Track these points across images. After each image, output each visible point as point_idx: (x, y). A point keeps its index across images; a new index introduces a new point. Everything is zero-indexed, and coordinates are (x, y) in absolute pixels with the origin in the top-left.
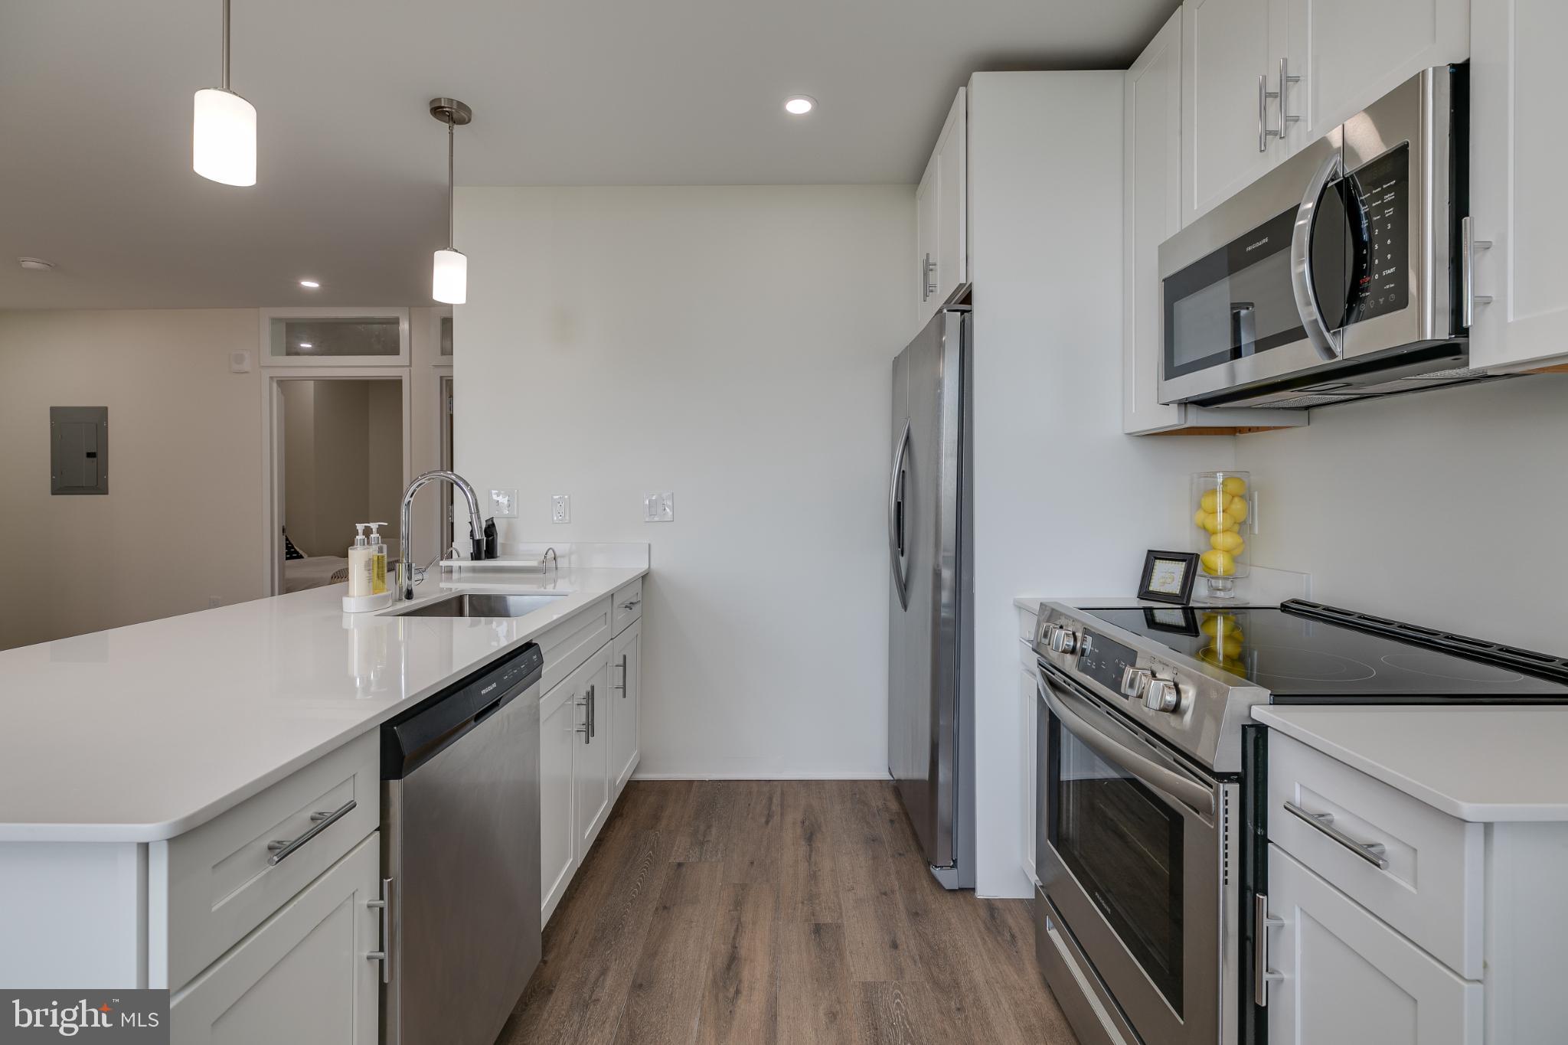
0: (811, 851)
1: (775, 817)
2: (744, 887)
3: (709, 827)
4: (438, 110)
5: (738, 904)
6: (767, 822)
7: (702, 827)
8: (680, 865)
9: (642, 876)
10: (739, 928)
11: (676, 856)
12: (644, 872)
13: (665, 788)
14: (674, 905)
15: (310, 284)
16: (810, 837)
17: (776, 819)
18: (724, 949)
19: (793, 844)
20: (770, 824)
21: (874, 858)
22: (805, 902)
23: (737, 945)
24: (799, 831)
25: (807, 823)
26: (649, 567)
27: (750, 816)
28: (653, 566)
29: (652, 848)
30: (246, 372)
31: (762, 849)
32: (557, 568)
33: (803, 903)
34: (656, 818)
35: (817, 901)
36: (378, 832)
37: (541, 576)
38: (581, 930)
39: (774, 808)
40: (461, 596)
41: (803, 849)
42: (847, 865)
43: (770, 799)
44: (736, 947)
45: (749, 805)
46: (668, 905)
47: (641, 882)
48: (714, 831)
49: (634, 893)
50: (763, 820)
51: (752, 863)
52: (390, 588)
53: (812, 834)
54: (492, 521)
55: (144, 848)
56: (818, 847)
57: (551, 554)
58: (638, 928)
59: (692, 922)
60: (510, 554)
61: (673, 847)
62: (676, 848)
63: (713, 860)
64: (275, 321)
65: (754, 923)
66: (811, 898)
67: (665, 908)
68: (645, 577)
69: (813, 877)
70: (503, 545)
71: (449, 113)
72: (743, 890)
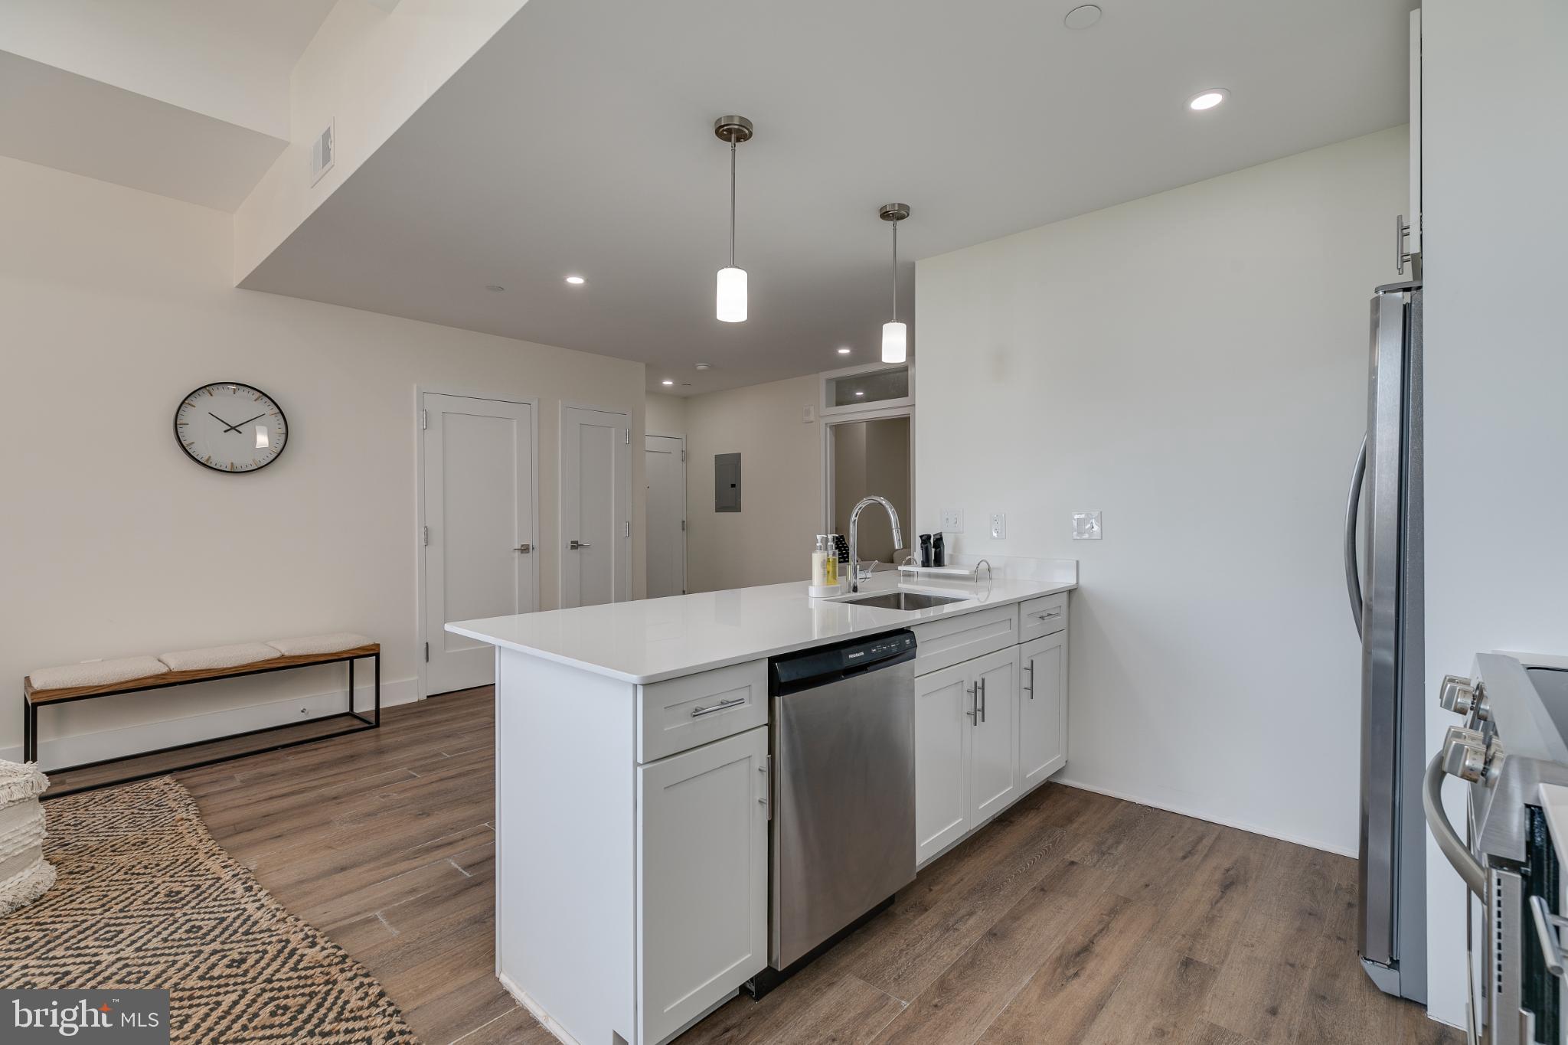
0: (1221, 898)
1: (1196, 856)
2: (1127, 901)
3: (1118, 843)
4: (885, 215)
5: (1113, 912)
6: (1184, 857)
7: (1110, 841)
8: (1072, 863)
9: (1034, 860)
10: (1104, 929)
11: (1073, 855)
12: (1038, 857)
13: (1088, 799)
14: (1051, 890)
15: (844, 351)
16: (1228, 885)
17: (1197, 858)
18: (1081, 940)
19: (1204, 885)
20: (1187, 860)
21: (1299, 930)
22: (1187, 936)
23: (1095, 942)
24: (1218, 875)
25: (1231, 872)
26: (1077, 583)
27: (1167, 847)
28: (1081, 582)
29: (1054, 843)
30: (812, 422)
31: (1165, 878)
32: (991, 579)
33: (1184, 936)
34: (1069, 819)
35: (1201, 941)
36: (767, 727)
37: (973, 583)
38: (966, 880)
39: (1200, 847)
40: (899, 594)
41: (1214, 892)
42: (1259, 923)
43: (1200, 839)
44: (1093, 943)
45: (1173, 837)
46: (1046, 889)
47: (1030, 863)
48: (1121, 847)
49: (1021, 870)
50: (1181, 854)
51: (1147, 886)
52: (842, 583)
53: (1232, 883)
54: (941, 535)
55: (635, 686)
56: (1233, 897)
57: (984, 566)
58: (1012, 895)
59: (1061, 909)
60: (954, 563)
61: (1073, 847)
62: (1076, 849)
63: (1107, 870)
64: (828, 381)
65: (1121, 932)
66: (1196, 935)
67: (1042, 890)
68: (1071, 592)
69: (1210, 920)
70: (951, 556)
71: (893, 214)
72: (1125, 903)
